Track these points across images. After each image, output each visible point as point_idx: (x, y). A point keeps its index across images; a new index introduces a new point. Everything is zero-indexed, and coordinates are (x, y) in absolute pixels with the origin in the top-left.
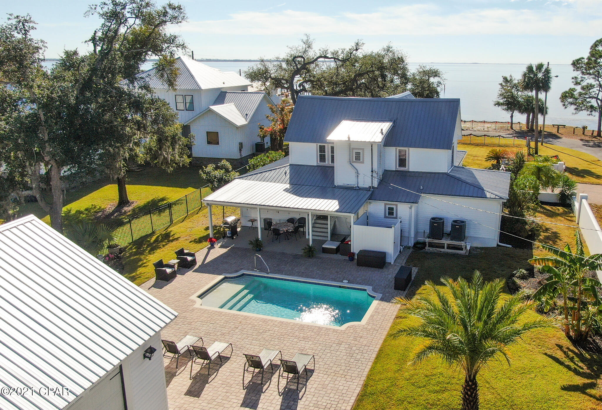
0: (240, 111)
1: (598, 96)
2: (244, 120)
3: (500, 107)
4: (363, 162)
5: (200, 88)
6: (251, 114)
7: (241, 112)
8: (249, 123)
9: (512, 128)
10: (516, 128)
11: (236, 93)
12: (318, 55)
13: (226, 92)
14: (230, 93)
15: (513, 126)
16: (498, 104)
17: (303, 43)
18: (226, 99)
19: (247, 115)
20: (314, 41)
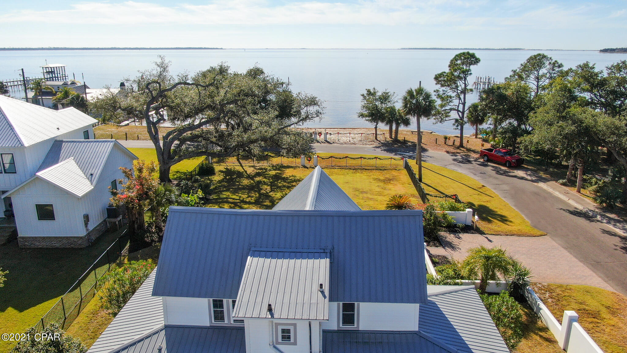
0: (83, 168)
1: (458, 108)
2: (88, 183)
3: (364, 119)
4: (295, 343)
5: (22, 145)
6: (97, 173)
7: (84, 171)
8: (95, 187)
9: (376, 139)
10: (380, 138)
11: (75, 142)
12: (177, 81)
13: (62, 142)
14: (67, 142)
15: (378, 136)
16: (362, 115)
17: (156, 66)
18: (62, 152)
19: (92, 175)
20: (170, 63)
